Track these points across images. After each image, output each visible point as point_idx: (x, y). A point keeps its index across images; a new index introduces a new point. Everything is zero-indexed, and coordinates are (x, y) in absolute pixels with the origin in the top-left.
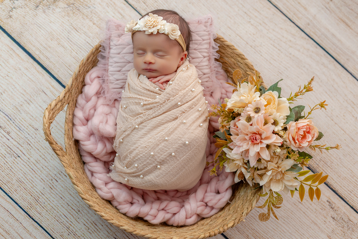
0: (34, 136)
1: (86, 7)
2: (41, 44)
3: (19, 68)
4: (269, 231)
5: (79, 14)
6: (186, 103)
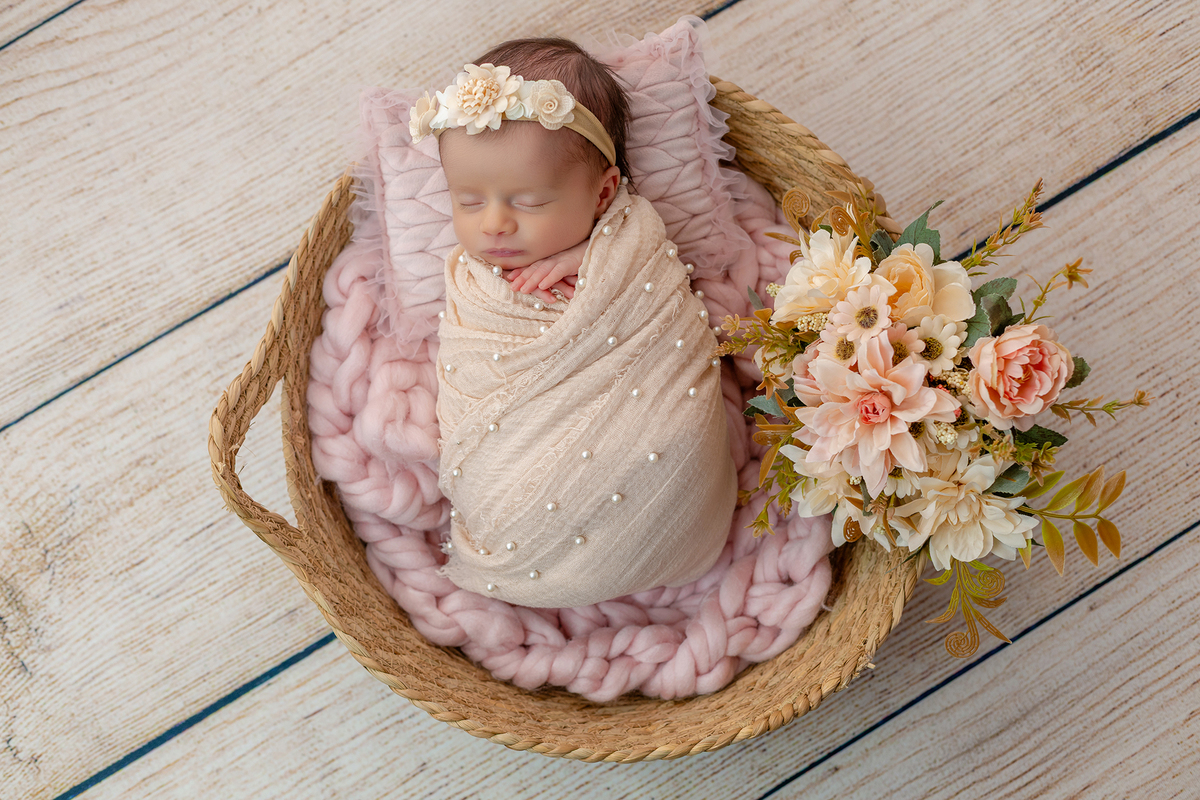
0: (442, 777)
1: (68, 514)
2: (153, 686)
3: (212, 772)
4: (918, 163)
5: (86, 543)
6: (634, 333)
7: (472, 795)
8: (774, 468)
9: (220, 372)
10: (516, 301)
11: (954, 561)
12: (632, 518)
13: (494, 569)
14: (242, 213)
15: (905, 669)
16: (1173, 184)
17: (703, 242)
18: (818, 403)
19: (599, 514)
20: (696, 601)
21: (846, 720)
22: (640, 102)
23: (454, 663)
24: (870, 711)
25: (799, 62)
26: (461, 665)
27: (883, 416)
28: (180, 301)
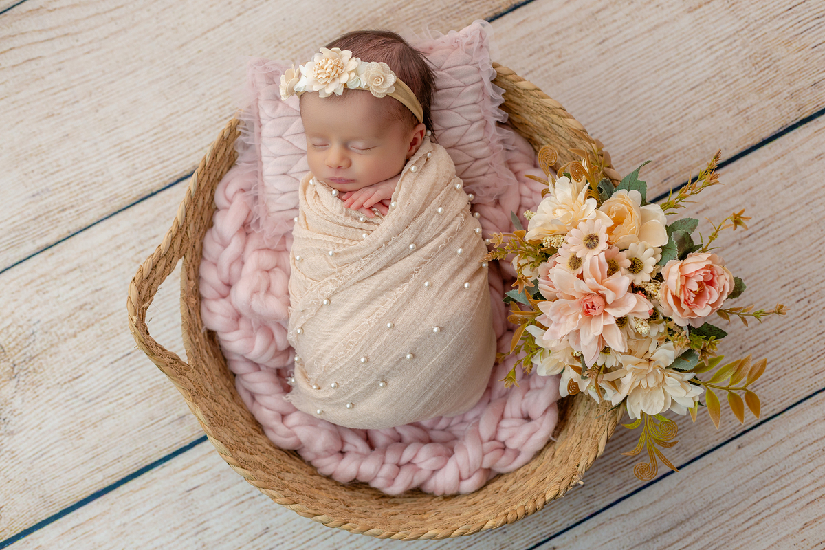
0: (280, 538)
1: (31, 340)
2: (83, 463)
3: (120, 525)
4: (638, 128)
5: (42, 361)
6: (428, 242)
8: (522, 339)
9: (141, 248)
10: (347, 215)
11: (643, 414)
12: (420, 371)
13: (322, 400)
14: (163, 137)
15: (607, 482)
16: (816, 153)
17: (482, 178)
18: (555, 299)
19: (397, 367)
20: (463, 427)
21: (563, 515)
22: (443, 78)
23: (292, 462)
24: (580, 510)
25: (558, 53)
26: (297, 463)
27: (599, 311)
28: (116, 196)
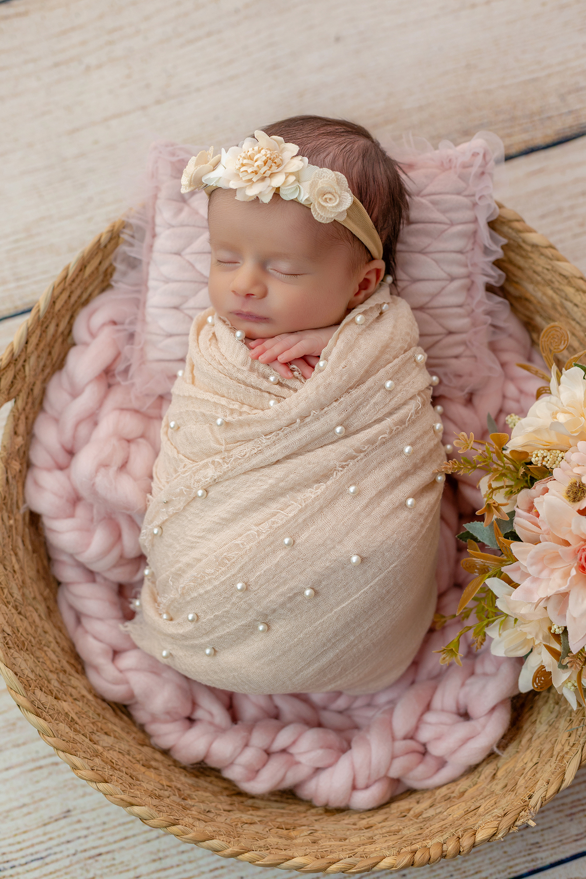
6: (364, 428)
7: (108, 853)
8: (475, 599)
10: (252, 369)
12: (321, 617)
13: (173, 637)
14: (24, 247)
15: (561, 827)
17: (454, 361)
18: (536, 542)
19: (288, 605)
20: (369, 713)
21: (491, 863)
22: (422, 208)
23: (116, 720)
24: (517, 861)
26: (123, 724)
